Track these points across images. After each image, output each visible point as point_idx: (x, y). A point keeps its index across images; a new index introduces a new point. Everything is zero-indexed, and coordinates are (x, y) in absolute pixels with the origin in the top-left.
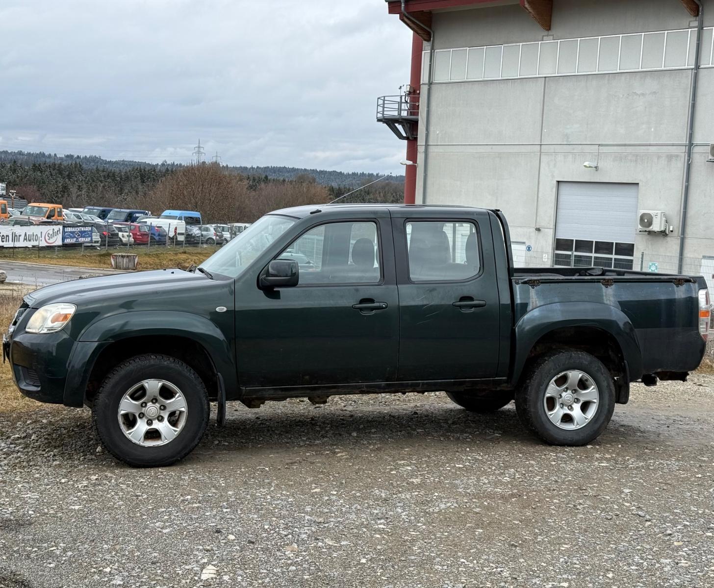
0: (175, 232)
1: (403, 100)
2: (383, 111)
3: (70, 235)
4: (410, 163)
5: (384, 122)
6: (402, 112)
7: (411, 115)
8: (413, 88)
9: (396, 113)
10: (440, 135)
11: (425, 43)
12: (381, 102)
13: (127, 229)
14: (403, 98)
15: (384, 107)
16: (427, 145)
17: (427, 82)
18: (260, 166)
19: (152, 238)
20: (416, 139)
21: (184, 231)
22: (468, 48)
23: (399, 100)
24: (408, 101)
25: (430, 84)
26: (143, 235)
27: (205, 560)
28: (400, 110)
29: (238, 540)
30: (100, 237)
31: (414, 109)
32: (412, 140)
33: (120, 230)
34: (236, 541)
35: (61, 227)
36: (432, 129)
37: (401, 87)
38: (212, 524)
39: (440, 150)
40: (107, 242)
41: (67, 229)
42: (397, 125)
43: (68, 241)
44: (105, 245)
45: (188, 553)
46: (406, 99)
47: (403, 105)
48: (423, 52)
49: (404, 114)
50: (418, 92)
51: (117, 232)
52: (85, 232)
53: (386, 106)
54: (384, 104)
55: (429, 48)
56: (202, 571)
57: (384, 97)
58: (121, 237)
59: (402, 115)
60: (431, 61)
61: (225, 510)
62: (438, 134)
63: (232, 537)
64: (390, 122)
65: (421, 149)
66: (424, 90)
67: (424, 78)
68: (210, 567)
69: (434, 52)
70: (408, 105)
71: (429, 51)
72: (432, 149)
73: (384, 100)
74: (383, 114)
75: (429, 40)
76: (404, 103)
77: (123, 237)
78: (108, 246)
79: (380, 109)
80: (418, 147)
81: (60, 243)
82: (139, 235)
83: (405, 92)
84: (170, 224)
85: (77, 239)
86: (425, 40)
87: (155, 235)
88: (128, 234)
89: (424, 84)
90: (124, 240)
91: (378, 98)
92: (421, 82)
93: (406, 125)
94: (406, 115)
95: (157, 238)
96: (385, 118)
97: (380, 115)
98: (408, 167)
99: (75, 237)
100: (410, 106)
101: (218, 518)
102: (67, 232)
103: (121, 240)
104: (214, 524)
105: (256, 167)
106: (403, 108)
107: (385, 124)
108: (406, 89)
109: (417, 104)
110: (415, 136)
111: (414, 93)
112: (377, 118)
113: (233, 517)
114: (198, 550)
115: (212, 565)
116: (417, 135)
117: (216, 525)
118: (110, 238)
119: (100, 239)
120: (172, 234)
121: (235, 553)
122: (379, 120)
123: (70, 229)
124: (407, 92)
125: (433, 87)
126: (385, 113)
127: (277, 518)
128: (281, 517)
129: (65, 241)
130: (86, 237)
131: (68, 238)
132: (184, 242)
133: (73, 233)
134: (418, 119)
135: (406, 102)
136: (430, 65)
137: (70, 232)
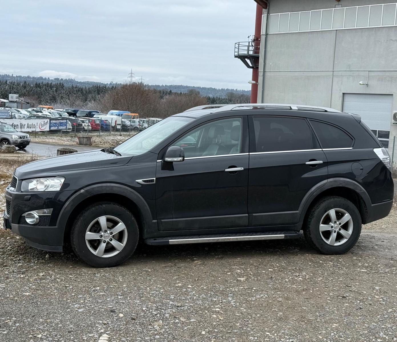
0: (116, 123)
1: (250, 45)
2: (238, 51)
3: (54, 125)
4: (254, 82)
5: (239, 58)
6: (250, 52)
7: (255, 54)
8: (257, 37)
9: (246, 53)
10: (272, 66)
11: (264, 10)
12: (237, 46)
13: (87, 122)
14: (250, 43)
15: (239, 49)
16: (264, 72)
17: (265, 33)
18: (167, 85)
19: (102, 127)
20: (258, 68)
21: (120, 123)
22: (290, 13)
23: (248, 45)
24: (254, 45)
25: (267, 34)
26: (97, 125)
27: (102, 331)
28: (248, 50)
29: (125, 317)
30: (72, 126)
31: (257, 50)
32: (255, 68)
33: (83, 122)
34: (124, 318)
35: (49, 120)
36: (267, 62)
37: (249, 37)
38: (110, 306)
39: (272, 74)
40: (75, 129)
41: (52, 121)
42: (246, 59)
43: (52, 128)
44: (74, 131)
45: (92, 325)
46: (252, 44)
47: (250, 47)
48: (263, 15)
49: (251, 53)
50: (259, 39)
51: (81, 123)
52: (62, 123)
53: (240, 48)
54: (239, 47)
55: (267, 12)
56: (99, 338)
57: (239, 43)
58: (84, 126)
59: (249, 53)
60: (267, 21)
61: (119, 297)
62: (271, 65)
63: (121, 315)
64: (242, 58)
65: (261, 74)
66: (263, 38)
67: (263, 31)
68: (105, 335)
69: (269, 15)
70: (253, 47)
71: (266, 15)
72: (267, 74)
73: (239, 45)
74: (238, 53)
75: (266, 8)
76: (250, 46)
77: (85, 126)
78: (76, 131)
79: (236, 50)
80: (259, 72)
81: (47, 129)
82: (94, 125)
83: (251, 40)
84: (112, 119)
85: (58, 127)
86: (264, 8)
87: (103, 125)
88: (88, 124)
89: (263, 35)
90: (86, 128)
91: (235, 44)
92: (261, 34)
93: (251, 59)
94: (252, 54)
95: (105, 127)
96: (240, 55)
97: (236, 54)
98: (253, 85)
99: (57, 126)
100: (255, 48)
101: (114, 302)
102: (52, 123)
103: (84, 128)
104: (111, 306)
105: (165, 86)
106: (250, 49)
107: (239, 59)
108: (252, 38)
109: (259, 47)
110: (257, 66)
111: (257, 40)
112: (235, 55)
113: (124, 302)
114: (99, 323)
115: (106, 334)
116: (258, 65)
117: (113, 307)
118: (77, 127)
119: (72, 127)
120: (113, 125)
121: (122, 326)
122: (236, 57)
123: (54, 121)
124: (253, 40)
125: (268, 36)
126: (239, 52)
127: (152, 303)
128: (154, 302)
129: (51, 128)
130: (63, 126)
131: (53, 127)
132: (120, 129)
133: (56, 123)
134: (259, 56)
135: (252, 46)
136: (267, 23)
137: (54, 123)
